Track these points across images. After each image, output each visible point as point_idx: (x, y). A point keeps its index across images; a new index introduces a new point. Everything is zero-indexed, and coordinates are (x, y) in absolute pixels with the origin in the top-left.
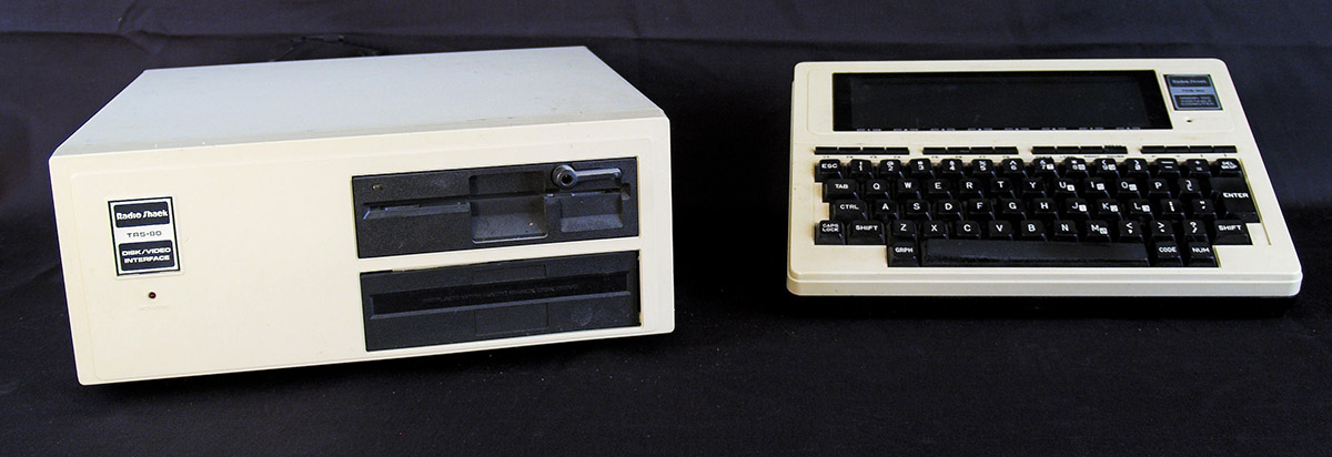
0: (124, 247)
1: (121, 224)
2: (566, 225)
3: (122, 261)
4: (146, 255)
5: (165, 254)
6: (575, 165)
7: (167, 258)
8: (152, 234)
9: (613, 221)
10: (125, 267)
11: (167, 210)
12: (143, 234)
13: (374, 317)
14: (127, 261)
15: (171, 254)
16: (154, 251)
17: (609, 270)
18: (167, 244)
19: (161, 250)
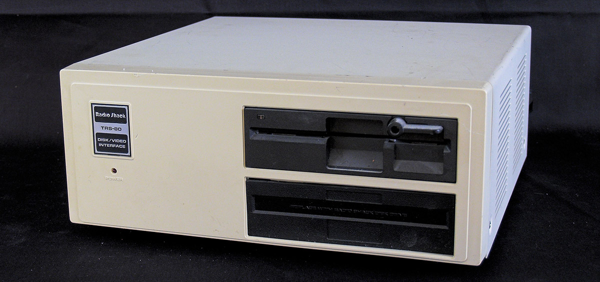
0: (99, 135)
1: (98, 119)
2: (399, 166)
3: (97, 145)
4: (111, 143)
5: (123, 144)
6: (407, 119)
7: (124, 147)
8: (116, 129)
9: (435, 168)
10: (99, 149)
11: (125, 114)
12: (111, 129)
13: (256, 212)
14: (100, 145)
15: (126, 144)
16: (116, 141)
17: (432, 206)
18: (124, 137)
19: (121, 141)
